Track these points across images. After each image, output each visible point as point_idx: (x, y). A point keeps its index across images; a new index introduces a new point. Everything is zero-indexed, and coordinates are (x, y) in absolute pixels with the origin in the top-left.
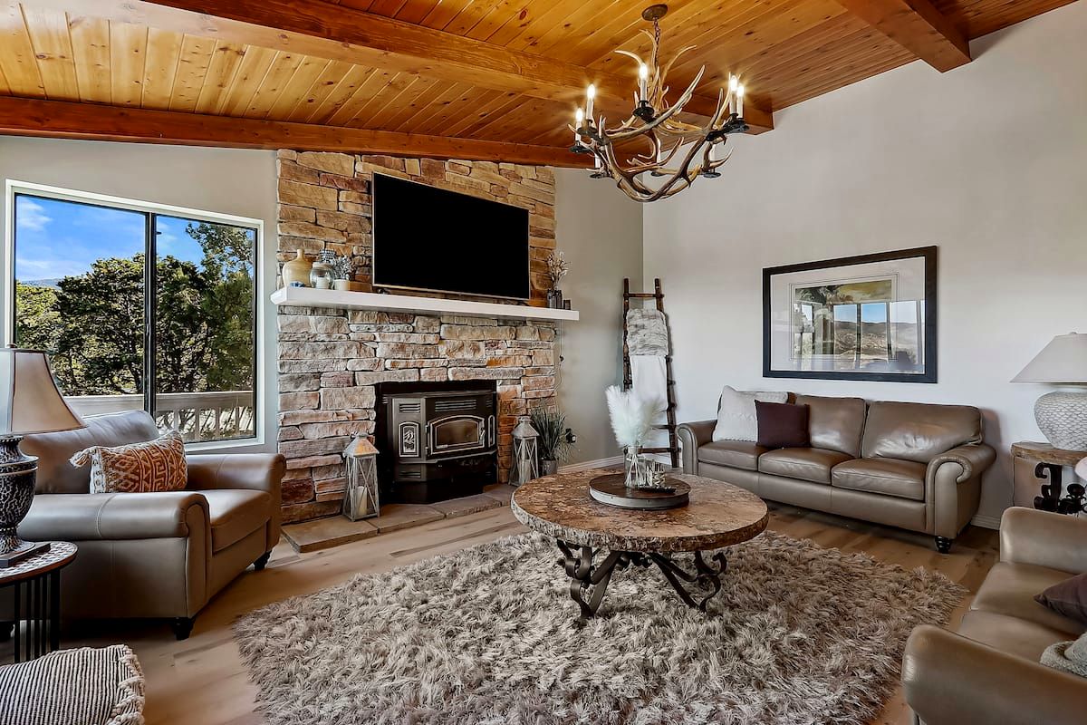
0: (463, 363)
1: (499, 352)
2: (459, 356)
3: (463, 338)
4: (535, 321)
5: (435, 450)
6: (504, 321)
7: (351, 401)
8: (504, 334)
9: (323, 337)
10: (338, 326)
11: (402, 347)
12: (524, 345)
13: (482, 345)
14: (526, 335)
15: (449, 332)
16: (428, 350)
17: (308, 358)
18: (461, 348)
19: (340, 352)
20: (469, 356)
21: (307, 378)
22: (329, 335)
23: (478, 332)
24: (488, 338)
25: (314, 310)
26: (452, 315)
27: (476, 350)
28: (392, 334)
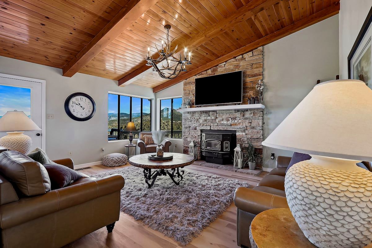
0: (223, 125)
1: (236, 121)
2: (222, 122)
3: (223, 117)
4: (251, 109)
5: (206, 148)
6: (238, 111)
7: (196, 133)
8: (238, 115)
9: (189, 119)
10: (193, 116)
11: (206, 120)
12: (246, 119)
13: (230, 119)
14: (247, 115)
15: (219, 115)
16: (213, 121)
17: (187, 123)
18: (223, 120)
19: (193, 122)
20: (225, 122)
21: (188, 127)
22: (191, 118)
23: (228, 115)
24: (232, 116)
25: (188, 113)
26: (220, 110)
27: (228, 120)
28: (203, 118)
